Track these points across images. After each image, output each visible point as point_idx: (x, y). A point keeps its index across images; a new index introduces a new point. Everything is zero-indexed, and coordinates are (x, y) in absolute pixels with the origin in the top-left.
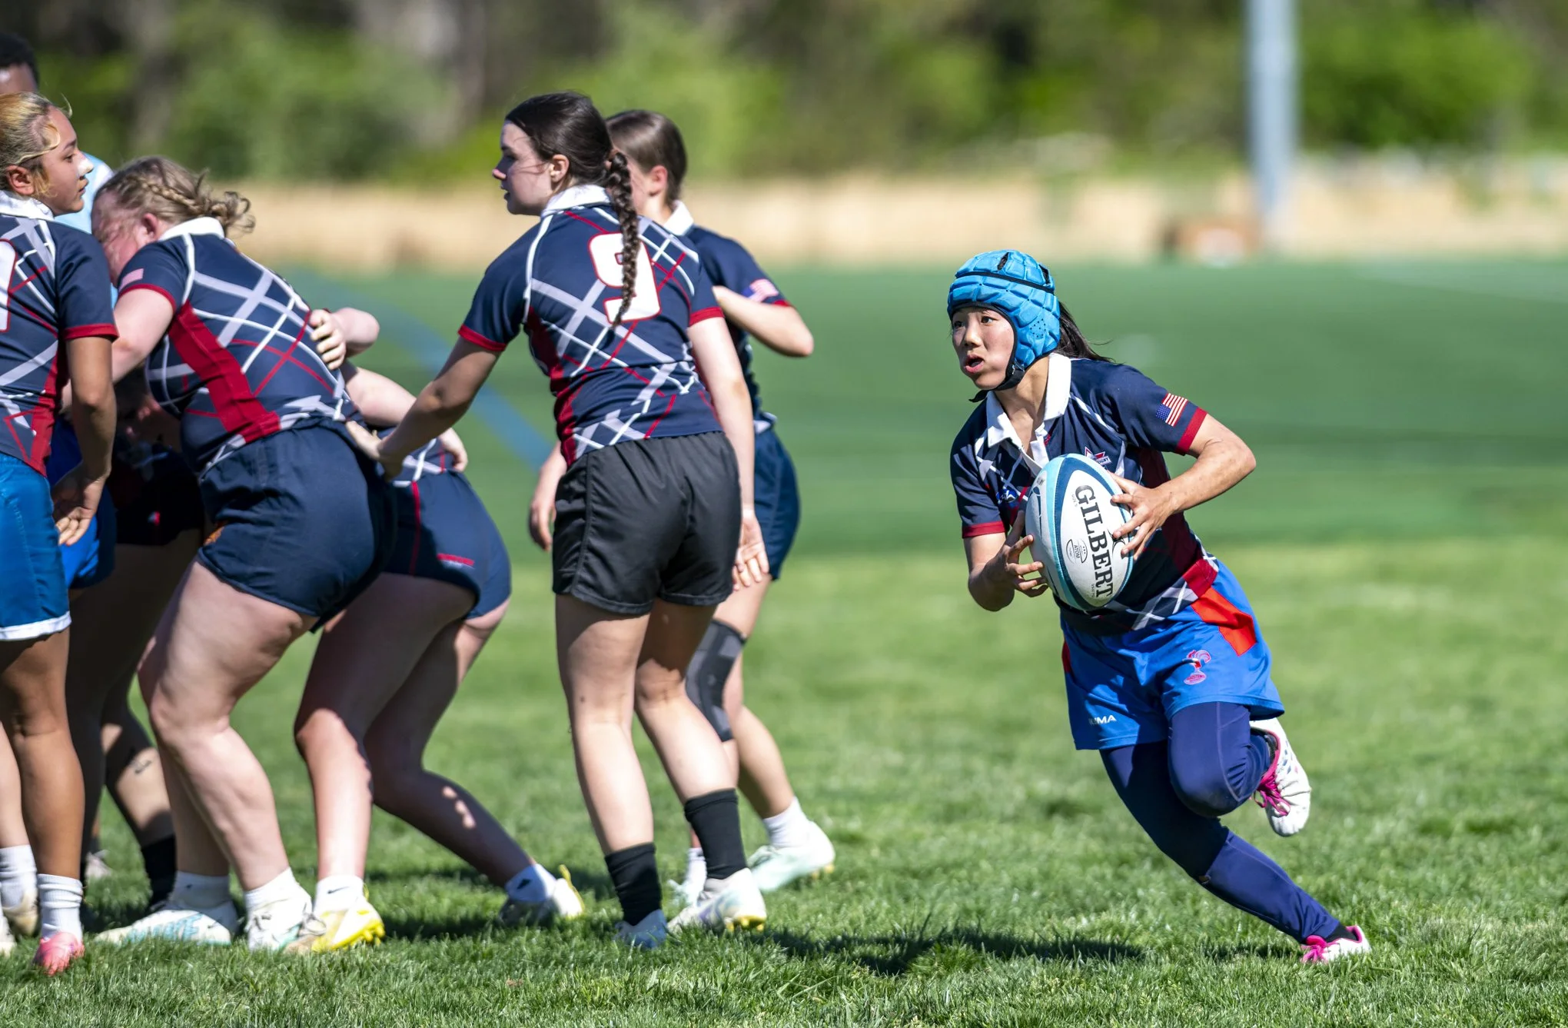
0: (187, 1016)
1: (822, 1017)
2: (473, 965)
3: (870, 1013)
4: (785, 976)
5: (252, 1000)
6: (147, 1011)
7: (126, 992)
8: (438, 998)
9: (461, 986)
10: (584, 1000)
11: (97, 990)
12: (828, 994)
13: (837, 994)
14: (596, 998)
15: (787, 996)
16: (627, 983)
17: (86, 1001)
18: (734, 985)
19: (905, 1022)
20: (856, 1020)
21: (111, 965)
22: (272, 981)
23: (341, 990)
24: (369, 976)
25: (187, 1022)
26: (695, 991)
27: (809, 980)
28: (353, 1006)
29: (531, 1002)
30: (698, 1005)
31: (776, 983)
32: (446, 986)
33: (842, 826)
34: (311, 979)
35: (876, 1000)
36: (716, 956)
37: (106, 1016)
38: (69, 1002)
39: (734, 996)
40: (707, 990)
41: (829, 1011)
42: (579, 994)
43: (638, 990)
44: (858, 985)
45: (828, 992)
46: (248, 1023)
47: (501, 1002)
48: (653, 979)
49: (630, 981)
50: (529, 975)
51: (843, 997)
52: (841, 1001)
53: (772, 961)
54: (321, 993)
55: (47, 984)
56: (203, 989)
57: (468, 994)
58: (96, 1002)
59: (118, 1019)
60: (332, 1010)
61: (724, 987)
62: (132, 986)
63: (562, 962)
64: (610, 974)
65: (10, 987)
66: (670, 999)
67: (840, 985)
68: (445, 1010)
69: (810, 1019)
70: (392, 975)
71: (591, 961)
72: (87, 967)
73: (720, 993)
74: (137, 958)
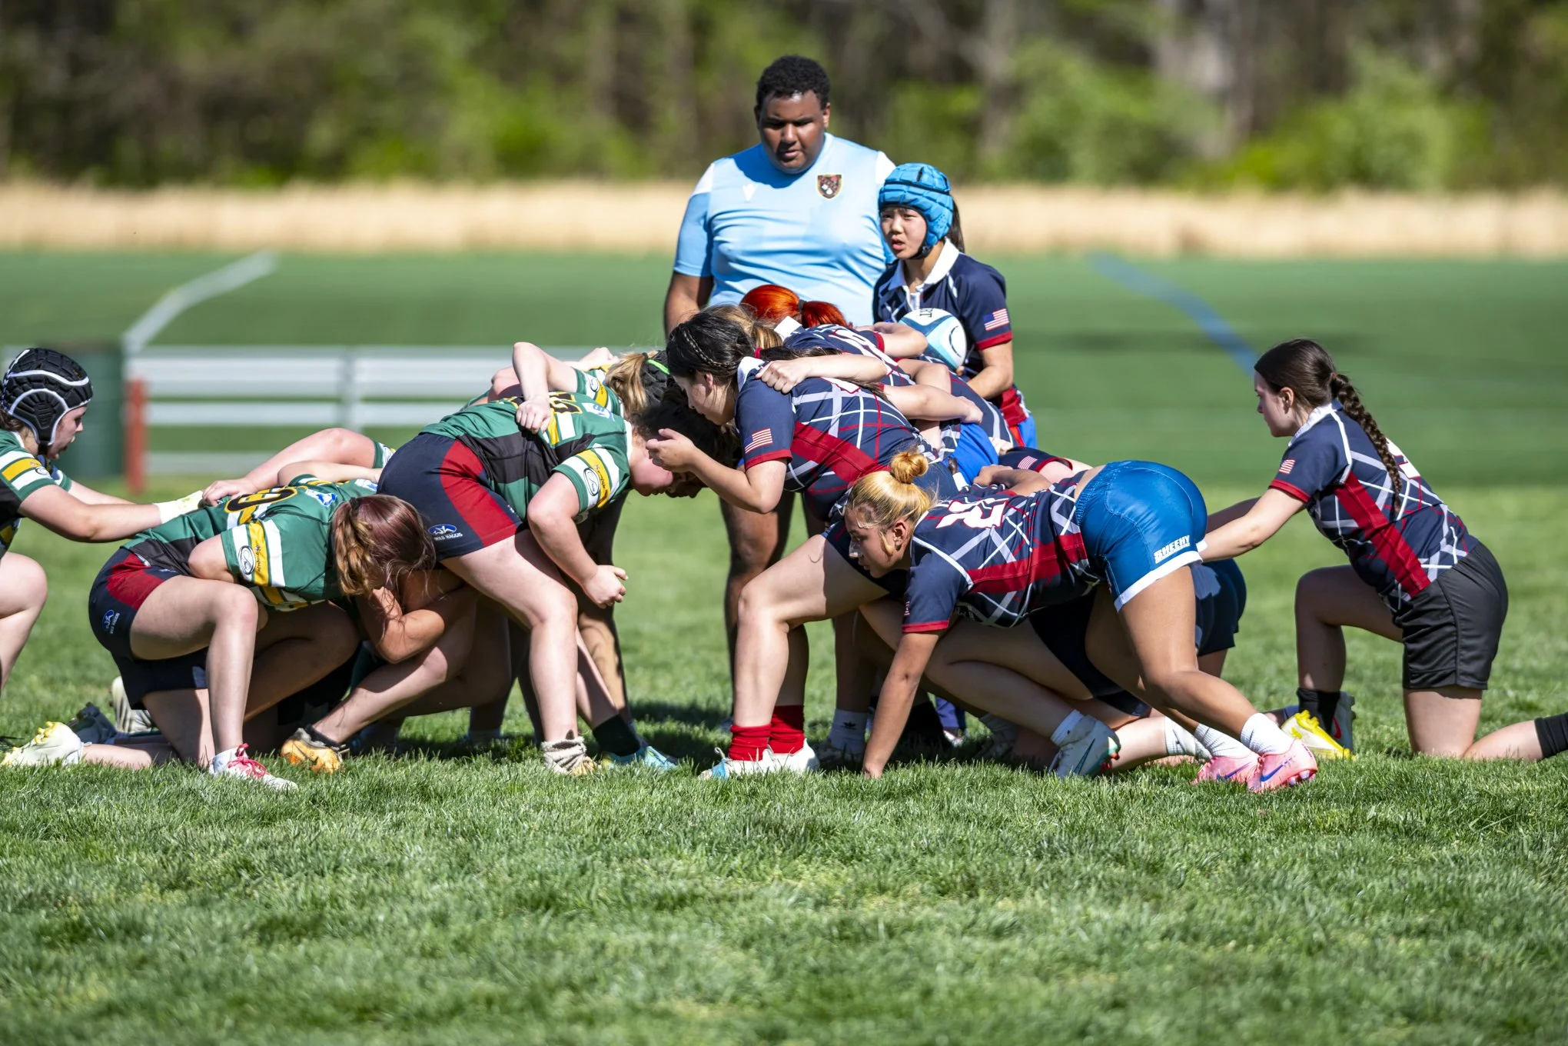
0: (1010, 830)
1: (1504, 846)
2: (1231, 797)
3: (1542, 844)
4: (1476, 813)
5: (1060, 819)
6: (980, 825)
7: (964, 810)
8: (1204, 822)
9: (1222, 813)
10: (1318, 827)
11: (942, 808)
12: (1509, 828)
13: (1516, 829)
14: (1327, 826)
15: (1477, 828)
16: (1351, 815)
17: (933, 816)
18: (1435, 819)
20: (1531, 849)
21: (952, 789)
22: (1076, 805)
23: (1129, 813)
24: (1151, 803)
25: (1010, 834)
26: (1404, 822)
27: (1495, 816)
28: (1138, 826)
29: (1276, 827)
30: (1407, 833)
31: (1469, 818)
32: (1211, 813)
33: (1521, 698)
34: (1106, 804)
35: (1547, 834)
36: (1422, 796)
37: (948, 828)
38: (920, 816)
39: (1435, 827)
40: (1414, 821)
41: (1509, 841)
42: (1314, 822)
43: (1360, 820)
44: (1533, 822)
45: (1509, 826)
46: (1057, 837)
47: (1253, 826)
48: (1372, 812)
49: (1354, 813)
50: (1275, 806)
51: (1521, 830)
52: (1520, 834)
53: (1466, 801)
54: (1114, 815)
55: (905, 801)
56: (1023, 809)
57: (1228, 820)
58: (941, 818)
59: (958, 830)
60: (1122, 829)
61: (1428, 820)
62: (969, 805)
63: (1301, 797)
64: (1338, 807)
65: (875, 803)
66: (1385, 829)
67: (1519, 821)
68: (1210, 831)
69: (1495, 847)
70: (1169, 803)
71: (1324, 796)
72: (934, 791)
73: (1424, 825)
74: (972, 784)
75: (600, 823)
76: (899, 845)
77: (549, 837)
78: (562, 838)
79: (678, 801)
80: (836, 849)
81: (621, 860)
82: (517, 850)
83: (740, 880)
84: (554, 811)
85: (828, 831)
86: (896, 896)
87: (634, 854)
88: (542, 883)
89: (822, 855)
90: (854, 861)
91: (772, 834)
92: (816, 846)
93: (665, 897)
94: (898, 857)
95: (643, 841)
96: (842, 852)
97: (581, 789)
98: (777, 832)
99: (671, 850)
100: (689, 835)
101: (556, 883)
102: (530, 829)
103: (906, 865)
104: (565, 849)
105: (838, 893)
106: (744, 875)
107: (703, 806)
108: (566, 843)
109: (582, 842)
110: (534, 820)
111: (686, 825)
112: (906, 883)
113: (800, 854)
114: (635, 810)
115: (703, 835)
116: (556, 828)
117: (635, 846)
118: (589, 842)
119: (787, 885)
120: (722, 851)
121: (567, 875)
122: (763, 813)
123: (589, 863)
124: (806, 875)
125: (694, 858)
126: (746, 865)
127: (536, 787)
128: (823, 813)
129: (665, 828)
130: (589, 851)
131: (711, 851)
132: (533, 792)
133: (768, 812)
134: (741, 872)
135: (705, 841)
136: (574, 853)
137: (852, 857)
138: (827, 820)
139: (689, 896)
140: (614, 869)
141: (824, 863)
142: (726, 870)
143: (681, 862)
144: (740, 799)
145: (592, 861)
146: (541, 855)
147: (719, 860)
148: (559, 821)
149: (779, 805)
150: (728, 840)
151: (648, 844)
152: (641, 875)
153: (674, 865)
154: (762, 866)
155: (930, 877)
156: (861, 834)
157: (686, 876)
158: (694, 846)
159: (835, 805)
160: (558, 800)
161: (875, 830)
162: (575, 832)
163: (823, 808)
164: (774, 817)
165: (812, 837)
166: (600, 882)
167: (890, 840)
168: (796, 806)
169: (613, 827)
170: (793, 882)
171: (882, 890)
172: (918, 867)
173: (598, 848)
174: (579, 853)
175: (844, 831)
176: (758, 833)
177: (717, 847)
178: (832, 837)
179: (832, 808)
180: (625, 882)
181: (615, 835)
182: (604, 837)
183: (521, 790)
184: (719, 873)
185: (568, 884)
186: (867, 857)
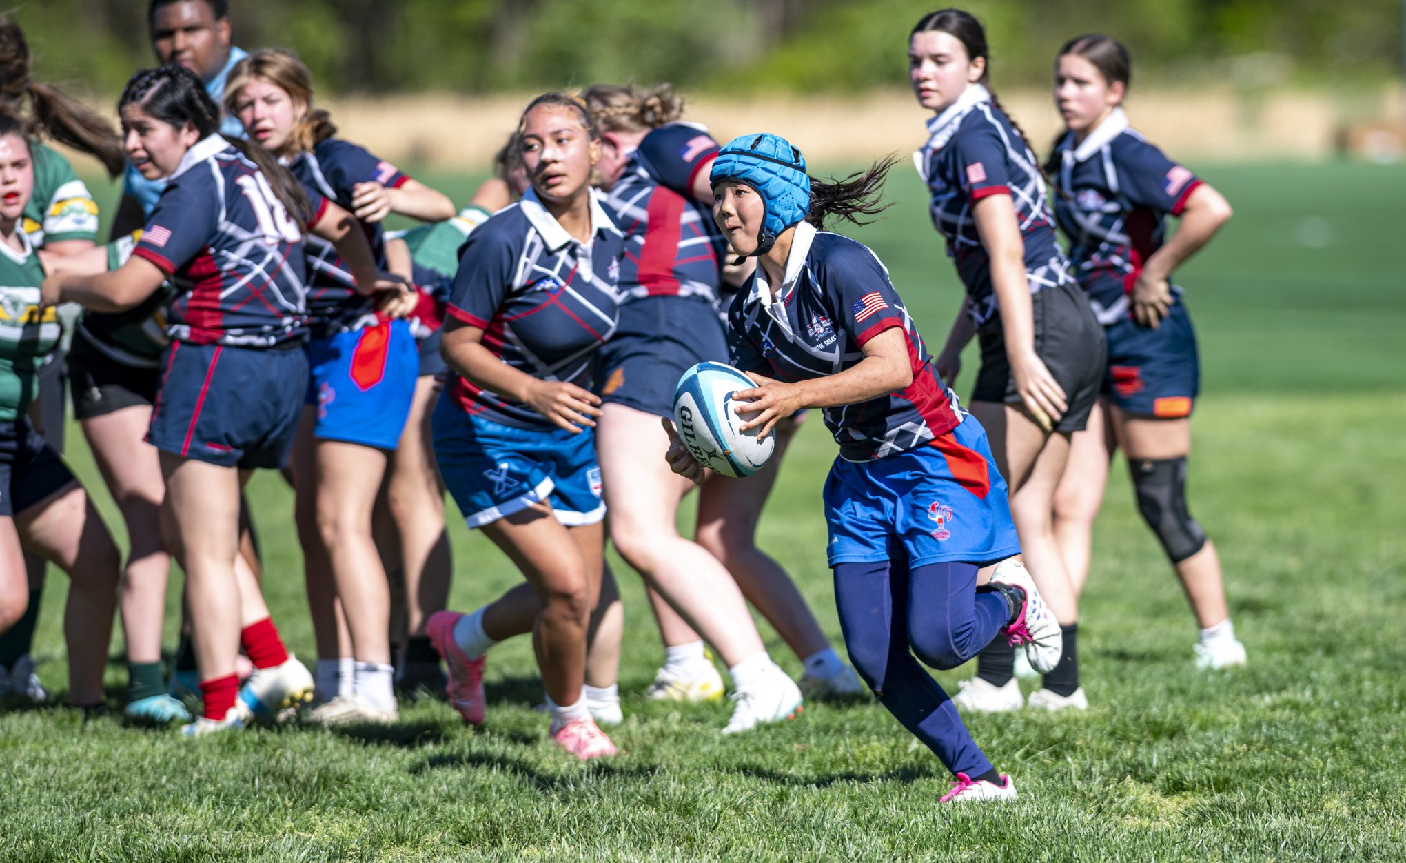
1: (1052, 776)
2: (767, 733)
3: (1091, 772)
4: (1022, 742)
7: (486, 755)
8: (738, 760)
9: (757, 750)
10: (857, 761)
11: (462, 752)
12: (1057, 757)
13: (1064, 758)
14: (867, 760)
15: (1023, 758)
16: (892, 748)
19: (1120, 781)
20: (1080, 779)
23: (660, 752)
27: (1042, 745)
29: (814, 763)
31: (1015, 748)
32: (745, 749)
35: (1097, 762)
41: (1058, 771)
42: (853, 756)
43: (902, 753)
44: (1082, 751)
45: (1057, 755)
46: (585, 780)
47: (790, 763)
48: (914, 745)
49: (895, 746)
50: (813, 741)
51: (1069, 759)
52: (1068, 763)
53: (1011, 731)
57: (763, 756)
59: (480, 774)
63: (840, 730)
64: (879, 740)
65: (392, 748)
67: (1067, 748)
68: (745, 769)
69: (1042, 777)
71: (863, 729)
75: (99, 778)
76: (419, 793)
77: (45, 794)
78: (59, 794)
79: (183, 752)
80: (351, 799)
81: (122, 816)
82: (10, 808)
83: (249, 834)
84: (50, 766)
85: (343, 780)
86: (414, 846)
87: (136, 808)
88: (37, 842)
89: (336, 805)
90: (371, 810)
91: (283, 785)
92: (330, 796)
93: (169, 854)
94: (417, 806)
95: (145, 796)
96: (358, 801)
97: (79, 742)
98: (288, 781)
99: (175, 803)
100: (194, 788)
101: (54, 841)
102: (24, 786)
103: (425, 814)
104: (62, 805)
105: (353, 846)
106: (253, 829)
107: (210, 757)
108: (64, 800)
109: (80, 798)
110: (29, 776)
111: (192, 777)
112: (426, 832)
113: (313, 805)
114: (137, 763)
115: (210, 788)
116: (52, 784)
117: (137, 801)
118: (87, 799)
119: (299, 837)
120: (229, 804)
121: (64, 834)
122: (273, 762)
123: (88, 820)
124: (320, 827)
125: (200, 811)
126: (255, 817)
127: (31, 740)
128: (337, 761)
129: (169, 781)
130: (88, 807)
131: (218, 804)
132: (28, 746)
133: (278, 761)
134: (250, 825)
135: (211, 793)
136: (72, 809)
137: (368, 806)
138: (340, 768)
139: (195, 853)
140: (114, 826)
141: (338, 813)
142: (234, 823)
143: (186, 817)
144: (248, 748)
145: (91, 818)
146: (36, 813)
147: (226, 813)
148: (56, 776)
149: (289, 754)
150: (237, 792)
151: (151, 799)
152: (144, 831)
153: (179, 820)
154: (272, 819)
155: (451, 826)
156: (377, 782)
157: (192, 831)
158: (200, 800)
159: (349, 752)
160: (54, 755)
161: (392, 778)
162: (73, 788)
163: (336, 756)
164: (285, 765)
165: (325, 787)
166: (100, 838)
167: (408, 788)
168: (307, 754)
169: (113, 782)
170: (307, 836)
171: (400, 840)
172: (438, 815)
173: (97, 804)
174: (77, 810)
175: (359, 779)
176: (268, 784)
177: (225, 800)
178: (346, 786)
179: (346, 755)
180: (126, 839)
181: (116, 790)
182: (104, 792)
183: (15, 745)
184: (227, 827)
185: (65, 843)
186: (383, 806)
